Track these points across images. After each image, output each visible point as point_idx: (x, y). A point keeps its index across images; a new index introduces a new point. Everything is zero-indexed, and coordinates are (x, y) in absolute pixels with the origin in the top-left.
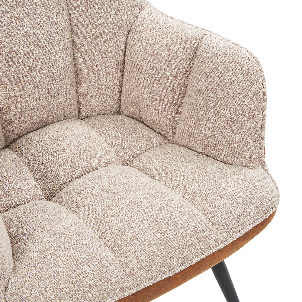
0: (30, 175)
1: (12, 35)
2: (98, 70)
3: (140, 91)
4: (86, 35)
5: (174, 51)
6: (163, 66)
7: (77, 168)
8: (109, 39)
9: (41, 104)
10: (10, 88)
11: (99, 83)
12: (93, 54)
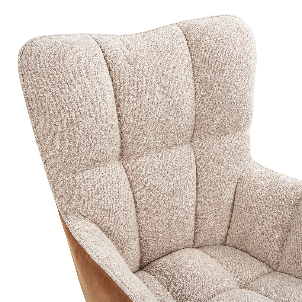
0: (169, 295)
1: (159, 180)
2: (215, 209)
3: (250, 227)
4: (208, 181)
5: (281, 197)
6: (272, 209)
7: (208, 290)
8: (225, 185)
9: (172, 235)
10: (153, 222)
11: (214, 219)
12: (212, 197)
